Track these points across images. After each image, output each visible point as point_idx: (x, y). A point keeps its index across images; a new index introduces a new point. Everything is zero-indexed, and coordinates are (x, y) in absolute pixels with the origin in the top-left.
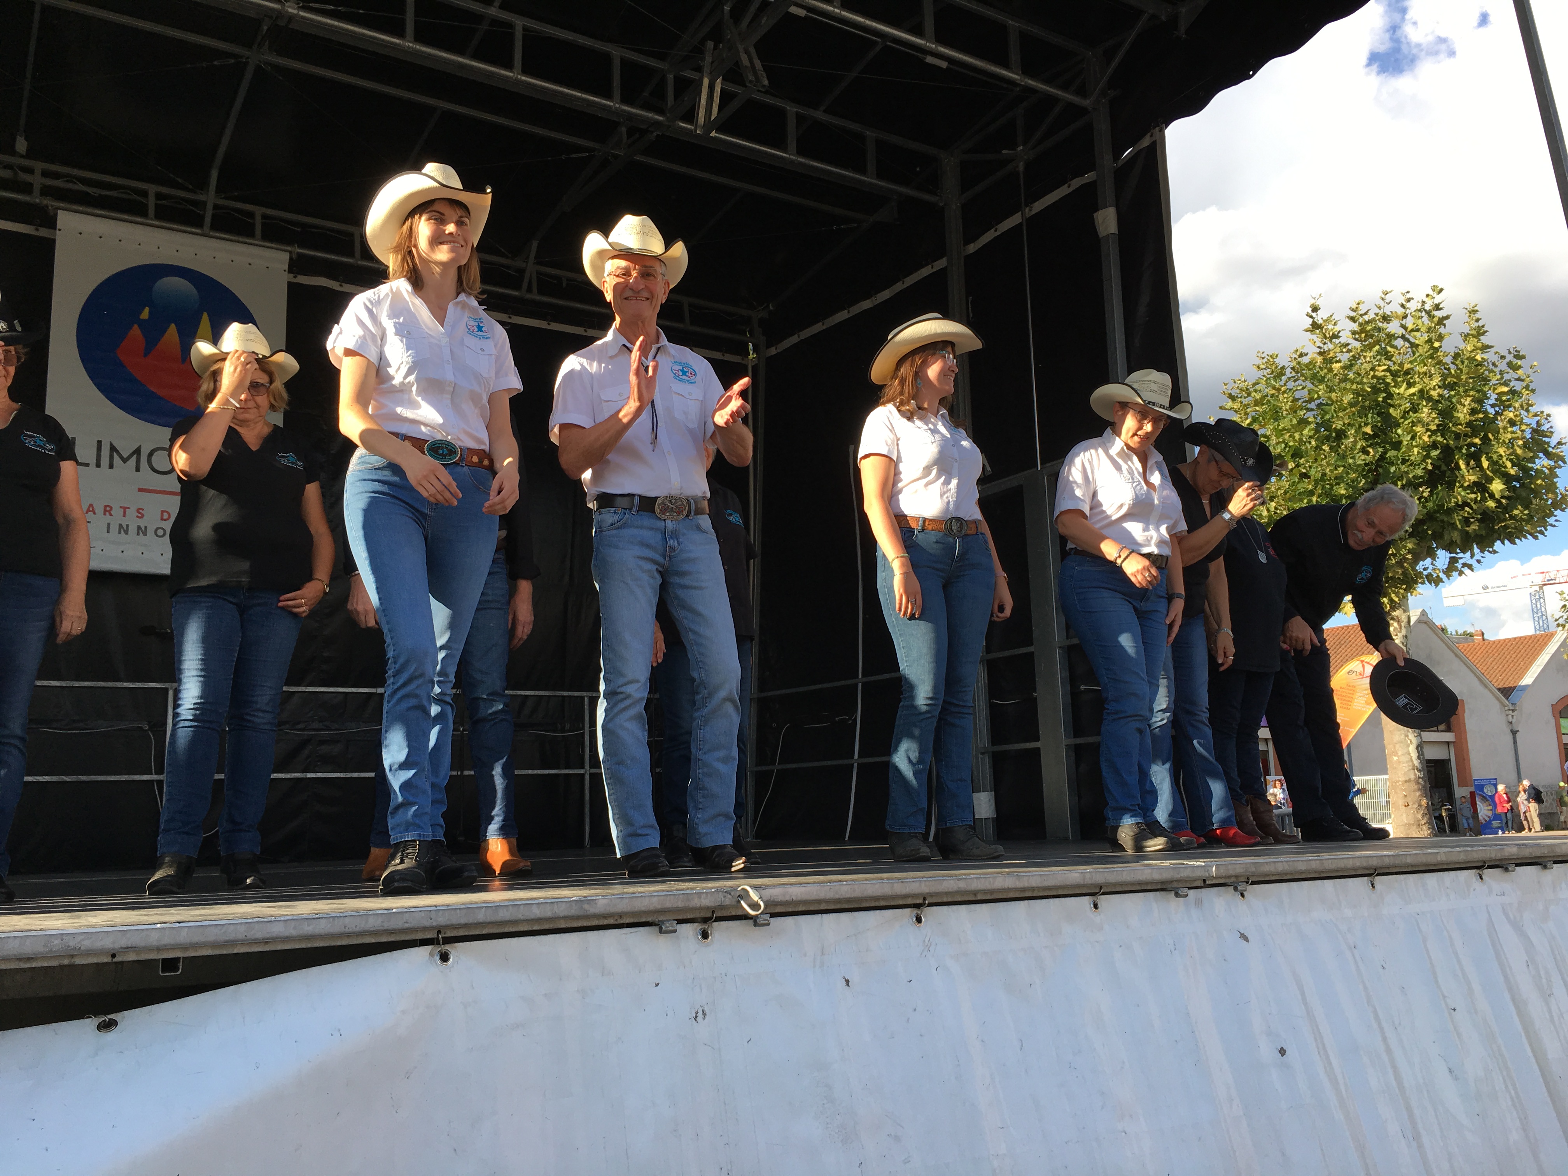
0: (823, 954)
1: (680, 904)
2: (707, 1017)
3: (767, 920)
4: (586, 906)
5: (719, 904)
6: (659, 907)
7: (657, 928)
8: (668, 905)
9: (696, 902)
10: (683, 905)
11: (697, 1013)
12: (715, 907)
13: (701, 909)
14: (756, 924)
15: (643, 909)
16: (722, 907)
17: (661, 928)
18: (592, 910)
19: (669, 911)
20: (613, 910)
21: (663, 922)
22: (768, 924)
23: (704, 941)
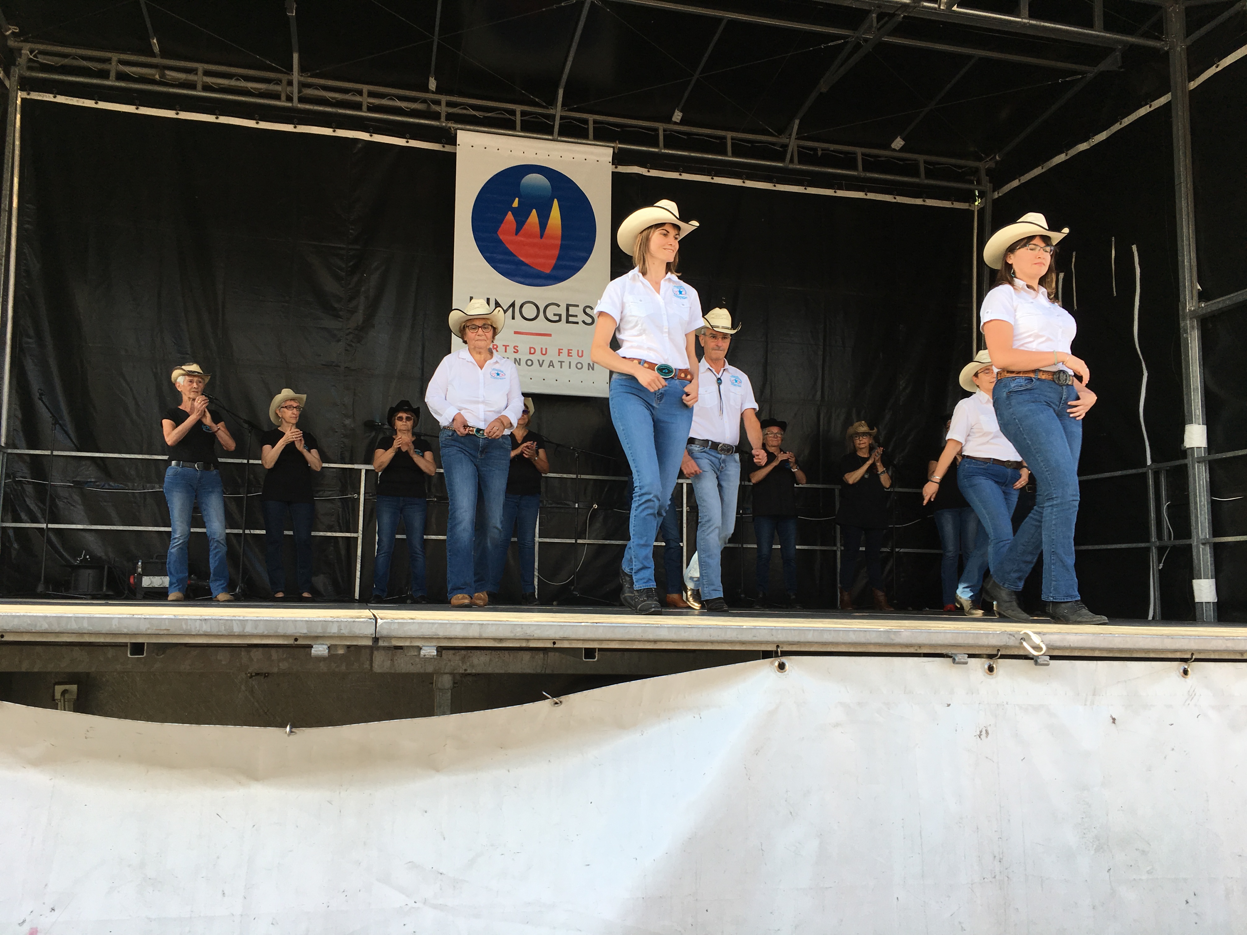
0: (1094, 695)
1: (971, 641)
2: (989, 737)
3: (1047, 661)
4: (892, 636)
5: (1005, 644)
6: (953, 642)
7: (950, 660)
8: (960, 640)
9: (984, 641)
10: (973, 642)
11: (981, 732)
12: (1001, 647)
13: (989, 647)
14: (1036, 663)
15: (940, 642)
16: (1006, 647)
17: (954, 659)
18: (898, 640)
19: (961, 646)
20: (914, 641)
21: (956, 654)
22: (1048, 665)
23: (991, 673)
